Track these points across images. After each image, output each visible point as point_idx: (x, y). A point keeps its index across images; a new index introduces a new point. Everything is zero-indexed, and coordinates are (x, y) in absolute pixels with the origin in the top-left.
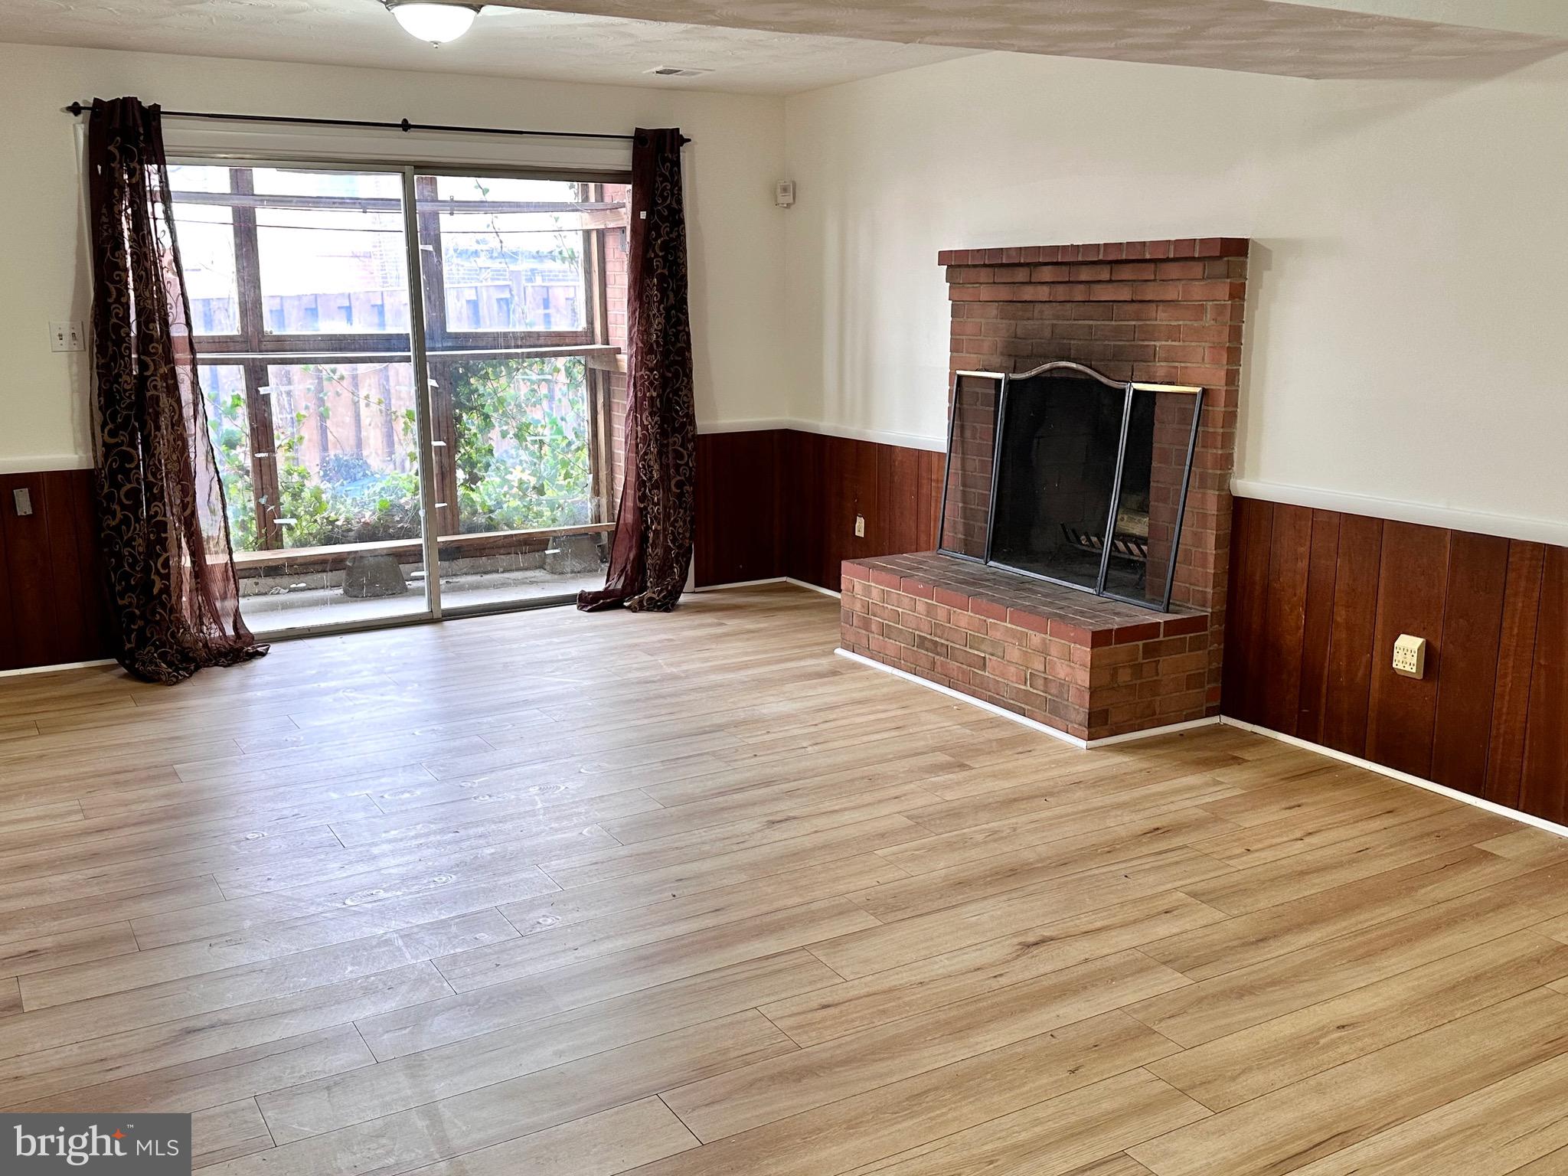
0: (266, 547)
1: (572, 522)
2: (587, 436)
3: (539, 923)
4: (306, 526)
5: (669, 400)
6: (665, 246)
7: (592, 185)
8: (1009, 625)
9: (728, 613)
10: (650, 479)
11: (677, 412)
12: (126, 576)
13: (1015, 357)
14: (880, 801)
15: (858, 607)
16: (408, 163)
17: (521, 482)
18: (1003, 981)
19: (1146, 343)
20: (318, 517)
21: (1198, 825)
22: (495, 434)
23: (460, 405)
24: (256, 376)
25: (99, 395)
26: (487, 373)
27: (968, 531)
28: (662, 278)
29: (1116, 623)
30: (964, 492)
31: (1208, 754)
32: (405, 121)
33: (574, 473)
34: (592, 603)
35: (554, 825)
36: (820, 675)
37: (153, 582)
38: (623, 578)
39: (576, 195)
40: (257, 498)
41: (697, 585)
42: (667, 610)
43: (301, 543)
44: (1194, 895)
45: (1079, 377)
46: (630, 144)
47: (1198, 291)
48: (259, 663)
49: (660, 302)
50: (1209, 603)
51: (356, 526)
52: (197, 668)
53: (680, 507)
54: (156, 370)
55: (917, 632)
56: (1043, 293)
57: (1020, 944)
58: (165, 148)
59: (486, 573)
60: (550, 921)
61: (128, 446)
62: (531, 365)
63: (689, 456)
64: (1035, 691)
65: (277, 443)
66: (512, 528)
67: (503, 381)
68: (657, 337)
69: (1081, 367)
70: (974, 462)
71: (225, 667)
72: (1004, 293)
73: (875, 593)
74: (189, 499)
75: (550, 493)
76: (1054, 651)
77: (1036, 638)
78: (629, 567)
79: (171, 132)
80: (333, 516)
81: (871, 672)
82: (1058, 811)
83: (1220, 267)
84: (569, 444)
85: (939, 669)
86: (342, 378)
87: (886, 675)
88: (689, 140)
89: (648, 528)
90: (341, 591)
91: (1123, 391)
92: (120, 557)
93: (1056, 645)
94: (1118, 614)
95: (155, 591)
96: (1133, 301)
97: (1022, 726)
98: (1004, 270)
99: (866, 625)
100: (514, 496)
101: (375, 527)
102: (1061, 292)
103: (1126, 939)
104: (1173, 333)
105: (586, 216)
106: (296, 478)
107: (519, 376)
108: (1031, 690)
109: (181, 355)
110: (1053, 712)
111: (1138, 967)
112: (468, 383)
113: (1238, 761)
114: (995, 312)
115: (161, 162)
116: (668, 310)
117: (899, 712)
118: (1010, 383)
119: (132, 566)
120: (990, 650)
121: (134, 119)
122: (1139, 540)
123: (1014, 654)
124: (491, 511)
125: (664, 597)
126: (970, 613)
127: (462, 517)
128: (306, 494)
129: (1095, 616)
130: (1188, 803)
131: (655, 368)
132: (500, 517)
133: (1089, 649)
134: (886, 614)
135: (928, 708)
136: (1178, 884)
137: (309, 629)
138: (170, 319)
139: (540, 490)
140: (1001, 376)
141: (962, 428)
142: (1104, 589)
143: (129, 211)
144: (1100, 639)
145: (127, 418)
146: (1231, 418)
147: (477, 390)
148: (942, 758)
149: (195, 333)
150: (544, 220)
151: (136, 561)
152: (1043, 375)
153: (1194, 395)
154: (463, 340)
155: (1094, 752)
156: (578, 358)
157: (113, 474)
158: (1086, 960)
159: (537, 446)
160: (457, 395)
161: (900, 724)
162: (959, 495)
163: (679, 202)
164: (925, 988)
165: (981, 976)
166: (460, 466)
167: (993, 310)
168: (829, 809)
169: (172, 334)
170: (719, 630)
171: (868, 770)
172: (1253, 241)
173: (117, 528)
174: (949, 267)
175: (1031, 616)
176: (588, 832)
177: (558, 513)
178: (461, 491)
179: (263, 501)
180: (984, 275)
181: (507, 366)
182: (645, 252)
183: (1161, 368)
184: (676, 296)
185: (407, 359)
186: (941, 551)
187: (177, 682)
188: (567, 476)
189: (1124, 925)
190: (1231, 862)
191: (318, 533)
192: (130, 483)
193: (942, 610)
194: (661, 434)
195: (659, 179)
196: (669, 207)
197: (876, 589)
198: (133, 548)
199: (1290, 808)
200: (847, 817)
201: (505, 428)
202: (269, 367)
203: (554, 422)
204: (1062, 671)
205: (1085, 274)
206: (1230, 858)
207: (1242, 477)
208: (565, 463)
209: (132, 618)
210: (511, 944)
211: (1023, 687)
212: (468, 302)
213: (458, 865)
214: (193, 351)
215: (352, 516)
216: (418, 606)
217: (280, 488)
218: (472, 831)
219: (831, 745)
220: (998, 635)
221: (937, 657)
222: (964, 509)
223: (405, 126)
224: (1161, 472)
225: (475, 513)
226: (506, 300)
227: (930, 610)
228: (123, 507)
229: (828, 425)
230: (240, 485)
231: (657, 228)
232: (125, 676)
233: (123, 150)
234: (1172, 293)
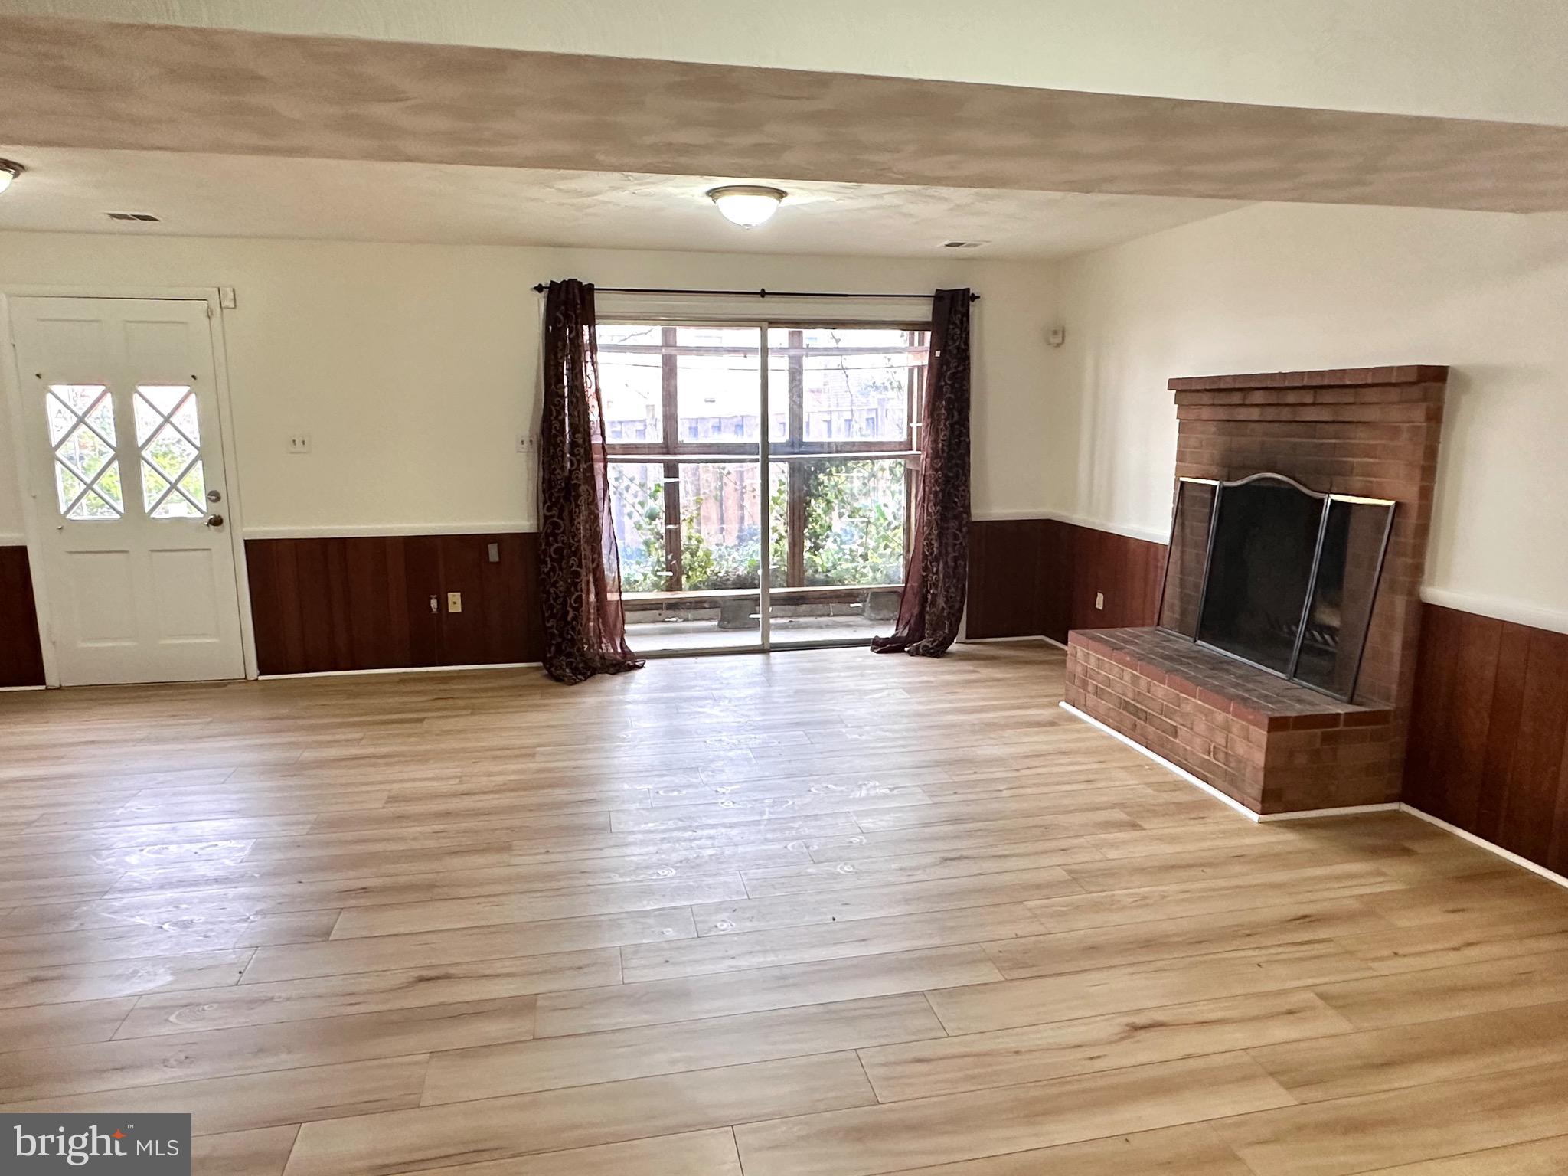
0: (670, 589)
1: (888, 581)
2: (903, 519)
3: (716, 927)
4: (697, 577)
5: (949, 494)
6: (953, 377)
7: (916, 333)
8: (1199, 702)
9: (987, 662)
10: (931, 554)
11: (956, 503)
12: (551, 607)
13: (1230, 467)
14: (1047, 852)
15: (1079, 669)
16: (764, 320)
17: (851, 551)
18: (1098, 1065)
19: (1344, 459)
20: (708, 570)
21: (1350, 917)
22: (835, 514)
23: (811, 495)
24: (671, 470)
25: (543, 483)
26: (831, 471)
27: (1184, 612)
28: (949, 401)
29: (1295, 710)
30: (1181, 579)
31: (1379, 842)
32: (763, 290)
33: (891, 545)
34: (883, 646)
35: (769, 836)
36: (1039, 724)
37: (568, 612)
38: (907, 629)
39: (906, 341)
40: (667, 554)
41: (968, 637)
42: (937, 657)
43: (695, 588)
44: (1322, 996)
45: (1282, 486)
46: (931, 301)
47: (1395, 414)
48: (638, 673)
49: (946, 420)
50: (1393, 700)
51: (732, 577)
52: (593, 674)
53: (954, 577)
54: (579, 465)
55: (1123, 697)
56: (1254, 414)
57: (1128, 1025)
58: (596, 314)
59: (820, 616)
60: (725, 925)
61: (558, 518)
62: (864, 465)
63: (964, 537)
64: (1217, 763)
65: (682, 517)
66: (843, 584)
67: (843, 475)
68: (943, 445)
69: (1285, 479)
70: (1191, 553)
71: (612, 674)
72: (1222, 414)
73: (1093, 660)
74: (596, 556)
75: (874, 558)
76: (1235, 729)
77: (1220, 716)
78: (912, 622)
79: (601, 303)
80: (717, 569)
81: (1083, 725)
82: (1212, 884)
83: (1415, 392)
84: (889, 524)
85: (1138, 731)
86: (729, 473)
87: (1096, 730)
88: (979, 297)
89: (928, 592)
90: (716, 623)
91: (1322, 501)
92: (548, 593)
93: (1237, 725)
94: (1300, 701)
95: (569, 619)
96: (1333, 422)
97: (1202, 792)
98: (1222, 394)
99: (1084, 685)
100: (846, 561)
101: (745, 578)
102: (1270, 414)
103: (1239, 1037)
104: (1368, 452)
105: (911, 356)
106: (694, 542)
107: (855, 473)
108: (1214, 761)
109: (597, 456)
110: (1232, 785)
111: (1243, 1076)
112: (817, 478)
113: (1407, 852)
114: (1213, 429)
115: (592, 324)
116: (952, 425)
117: (1095, 766)
118: (1224, 489)
119: (555, 600)
120: (1181, 721)
121: (574, 295)
122: (1332, 631)
123: (1201, 727)
124: (828, 571)
125: (937, 646)
126: (1166, 687)
127: (806, 574)
128: (700, 553)
129: (1280, 702)
130: (1347, 892)
131: (941, 469)
132: (834, 576)
133: (1265, 733)
134: (1100, 678)
135: (1121, 765)
136: (1310, 982)
137: (677, 651)
138: (592, 431)
139: (865, 557)
140: (1216, 483)
141: (1183, 525)
142: (1294, 676)
143: (569, 357)
144: (1276, 724)
145: (558, 498)
146: (1423, 530)
147: (823, 483)
148: (1119, 815)
149: (608, 441)
150: (879, 359)
151: (558, 597)
152: (1253, 484)
153: (1388, 507)
154: (820, 447)
155: (1266, 827)
156: (899, 460)
157: (547, 536)
158: (1190, 1056)
159: (865, 524)
160: (808, 487)
161: (1091, 777)
162: (1177, 581)
163: (967, 343)
164: (1019, 1057)
165: (1079, 1054)
166: (807, 537)
167: (1212, 428)
168: (1000, 853)
169: (593, 442)
170: (973, 676)
171: (1048, 819)
172: (1452, 368)
173: (548, 574)
174: (1177, 391)
175: (1220, 696)
176: (793, 847)
177: (878, 575)
178: (806, 555)
179: (670, 557)
180: (1206, 398)
181: (845, 465)
182: (939, 380)
183: (1357, 482)
184: (959, 415)
185: (756, 461)
186: (1159, 628)
187: (575, 683)
188: (886, 547)
189: (1242, 1020)
190: (1375, 965)
191: (708, 580)
192: (557, 543)
193: (1144, 680)
194: (941, 519)
195: (951, 327)
196: (958, 348)
197: (1094, 656)
198: (557, 588)
199: (1453, 911)
200: (1012, 864)
201: (842, 510)
202: (680, 464)
203: (878, 507)
204: (1241, 748)
205: (1291, 398)
206: (1375, 959)
207: (1431, 584)
208: (885, 538)
209: (553, 636)
210: (687, 942)
211: (1207, 757)
212: (846, 420)
213: (681, 862)
214: (605, 452)
215: (730, 570)
216: (753, 639)
217: (682, 548)
218: (706, 832)
219: (1022, 791)
220: (1188, 708)
221: (1138, 721)
222: (1181, 592)
223: (763, 294)
224: (1354, 575)
225: (816, 571)
226: (873, 419)
227: (1135, 680)
228: (552, 560)
229: (1080, 518)
230: (657, 545)
231: (948, 363)
232: (545, 676)
233: (567, 316)
234: (1372, 414)
